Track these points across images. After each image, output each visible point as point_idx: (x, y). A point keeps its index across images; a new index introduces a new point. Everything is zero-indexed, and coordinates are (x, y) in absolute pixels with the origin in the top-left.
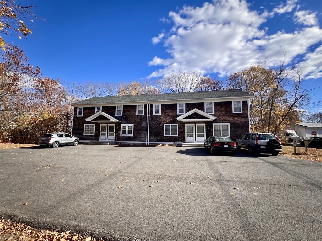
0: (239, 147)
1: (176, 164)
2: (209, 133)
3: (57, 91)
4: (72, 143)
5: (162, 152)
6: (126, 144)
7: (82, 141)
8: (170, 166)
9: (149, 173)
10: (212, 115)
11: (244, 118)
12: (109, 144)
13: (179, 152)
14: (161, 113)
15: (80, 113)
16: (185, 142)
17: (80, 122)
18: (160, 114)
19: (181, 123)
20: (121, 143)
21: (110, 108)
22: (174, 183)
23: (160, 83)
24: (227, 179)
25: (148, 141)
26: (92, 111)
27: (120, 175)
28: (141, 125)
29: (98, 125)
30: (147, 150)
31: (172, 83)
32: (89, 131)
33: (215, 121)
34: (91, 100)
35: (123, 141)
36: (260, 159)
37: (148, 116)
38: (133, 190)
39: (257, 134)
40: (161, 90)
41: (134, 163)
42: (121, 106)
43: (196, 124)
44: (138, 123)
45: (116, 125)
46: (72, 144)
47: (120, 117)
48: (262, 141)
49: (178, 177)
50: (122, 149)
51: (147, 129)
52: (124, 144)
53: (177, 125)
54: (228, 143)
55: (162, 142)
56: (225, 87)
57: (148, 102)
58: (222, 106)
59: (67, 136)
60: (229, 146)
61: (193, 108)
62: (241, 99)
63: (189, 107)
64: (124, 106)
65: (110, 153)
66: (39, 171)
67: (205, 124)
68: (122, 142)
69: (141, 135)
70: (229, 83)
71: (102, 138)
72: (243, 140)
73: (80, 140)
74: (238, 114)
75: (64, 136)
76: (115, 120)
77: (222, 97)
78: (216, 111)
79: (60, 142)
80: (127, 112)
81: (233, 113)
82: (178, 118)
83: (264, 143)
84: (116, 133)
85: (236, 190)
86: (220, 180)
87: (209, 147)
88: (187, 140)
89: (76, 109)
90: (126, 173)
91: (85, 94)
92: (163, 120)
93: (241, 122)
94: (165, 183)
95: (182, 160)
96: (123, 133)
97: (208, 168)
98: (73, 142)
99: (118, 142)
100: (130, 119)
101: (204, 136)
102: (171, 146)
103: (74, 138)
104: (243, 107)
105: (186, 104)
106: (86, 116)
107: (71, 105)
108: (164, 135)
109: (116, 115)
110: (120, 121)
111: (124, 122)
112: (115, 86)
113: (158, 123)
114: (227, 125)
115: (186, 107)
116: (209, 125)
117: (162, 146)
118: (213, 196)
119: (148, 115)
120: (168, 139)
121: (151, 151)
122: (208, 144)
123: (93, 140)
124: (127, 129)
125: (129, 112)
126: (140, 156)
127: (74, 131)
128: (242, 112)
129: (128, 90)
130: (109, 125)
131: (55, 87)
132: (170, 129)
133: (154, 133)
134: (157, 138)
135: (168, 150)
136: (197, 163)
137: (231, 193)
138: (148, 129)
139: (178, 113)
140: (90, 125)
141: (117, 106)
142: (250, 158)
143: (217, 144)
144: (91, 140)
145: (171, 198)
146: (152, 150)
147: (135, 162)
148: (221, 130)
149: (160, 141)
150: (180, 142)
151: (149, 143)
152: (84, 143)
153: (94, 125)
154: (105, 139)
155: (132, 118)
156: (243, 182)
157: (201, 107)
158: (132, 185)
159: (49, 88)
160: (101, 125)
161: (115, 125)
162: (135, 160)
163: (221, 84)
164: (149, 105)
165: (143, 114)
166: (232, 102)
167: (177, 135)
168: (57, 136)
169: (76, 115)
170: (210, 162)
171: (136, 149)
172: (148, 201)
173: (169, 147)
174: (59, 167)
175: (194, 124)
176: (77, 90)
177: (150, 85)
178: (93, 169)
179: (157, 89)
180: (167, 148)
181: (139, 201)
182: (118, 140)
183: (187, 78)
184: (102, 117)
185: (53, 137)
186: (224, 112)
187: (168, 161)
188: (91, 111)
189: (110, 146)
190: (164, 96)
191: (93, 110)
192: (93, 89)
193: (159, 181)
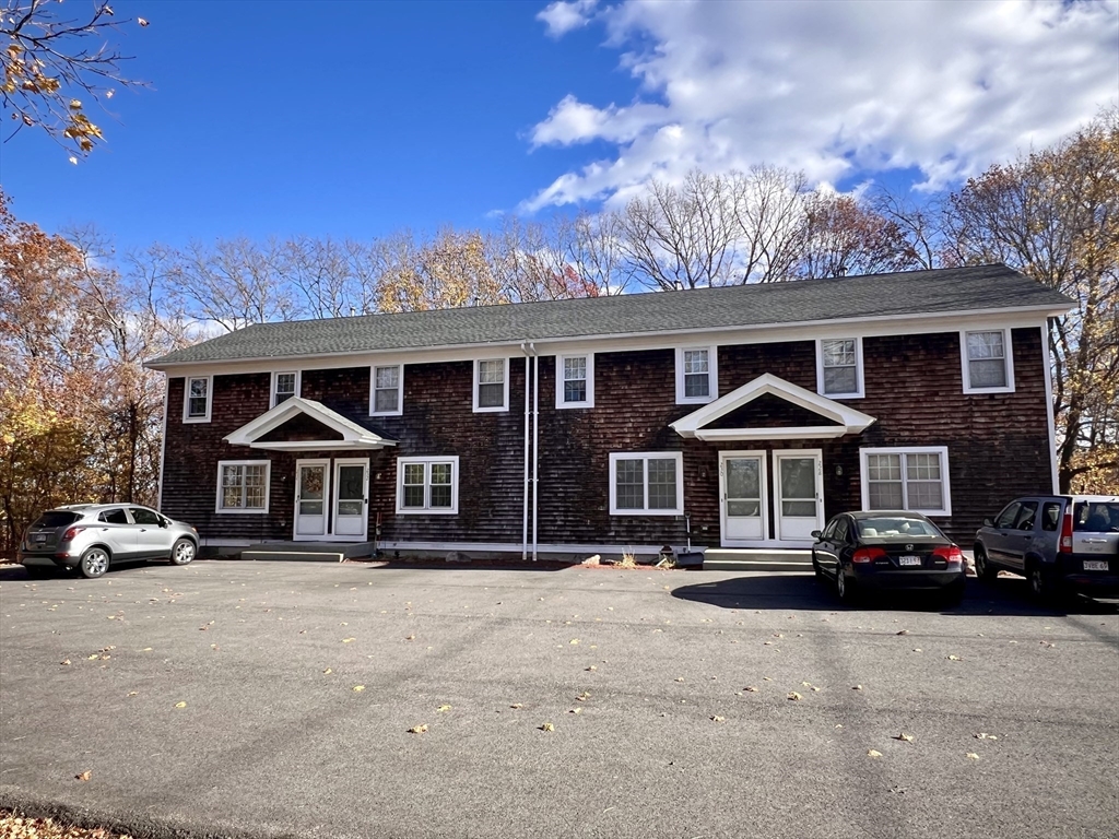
0: (988, 569)
1: (658, 644)
2: (842, 495)
3: (76, 293)
4: (168, 551)
5: (599, 591)
6: (422, 556)
7: (212, 543)
8: (631, 655)
9: (536, 679)
10: (852, 404)
11: (1022, 419)
12: (342, 556)
13: (684, 593)
14: (597, 397)
15: (198, 406)
16: (718, 545)
17: (197, 450)
18: (589, 402)
19: (697, 449)
20: (397, 552)
21: (340, 380)
22: (641, 717)
23: (588, 236)
24: (878, 704)
25: (530, 540)
26: (257, 396)
27: (412, 686)
28: (496, 460)
29: (284, 463)
30: (528, 584)
31: (652, 232)
32: (244, 492)
33: (874, 436)
34: (247, 337)
35: (409, 540)
36: (1076, 624)
37: (531, 416)
38: (472, 739)
39: (1070, 500)
40: (596, 271)
41: (469, 642)
42: (396, 367)
43: (775, 453)
44: (480, 452)
45: (371, 464)
46: (165, 559)
47: (389, 420)
48: (1093, 536)
49: (662, 696)
50: (406, 581)
51: (526, 480)
52: (416, 558)
53: (678, 456)
54: (919, 549)
55: (602, 543)
56: (939, 248)
57: (527, 345)
58: (907, 358)
59: (143, 518)
60: (928, 561)
61: (757, 373)
62: (1007, 319)
63: (738, 363)
64: (408, 368)
65: (355, 598)
66: (73, 670)
67: (819, 452)
68: (402, 545)
69: (496, 513)
70: (958, 224)
71: (306, 526)
72: (1005, 531)
73: (201, 537)
74: (992, 396)
75: (130, 519)
76: (370, 439)
77: (904, 310)
78: (879, 385)
79: (116, 550)
80: (426, 399)
81: (967, 390)
82: (682, 426)
83: (1098, 546)
84: (371, 502)
85: (898, 744)
86: (846, 709)
87: (834, 570)
88: (730, 535)
89: (176, 386)
90: (438, 679)
91: (213, 306)
92: (605, 434)
93: (1008, 437)
94: (603, 717)
95: (691, 629)
96: (407, 503)
97: (805, 663)
98: (169, 547)
99: (381, 545)
100: (440, 431)
101: (814, 514)
102: (649, 564)
103: (175, 530)
104: (1015, 360)
105: (722, 350)
106: (226, 420)
107: (154, 366)
108: (614, 511)
109: (372, 413)
110: (392, 443)
111: (411, 446)
112: (361, 258)
113: (580, 447)
114: (936, 456)
115: (722, 368)
116: (842, 455)
117: (602, 562)
118: (791, 763)
119: (531, 409)
120: (634, 531)
121: (549, 589)
122: (829, 555)
123: (261, 537)
124: (427, 483)
125: (436, 396)
126: (494, 612)
127: (170, 493)
128: (1011, 388)
129: (425, 277)
130: (337, 461)
131: (64, 273)
132: (642, 480)
133: (564, 499)
134: (577, 523)
135: (627, 582)
136: (760, 642)
137: (874, 753)
138: (530, 479)
139: (681, 398)
140: (249, 462)
141: (378, 370)
142: (1026, 618)
143: (868, 555)
144: (251, 537)
145: (624, 767)
146: (549, 584)
147: (473, 640)
148: (905, 480)
149: (591, 541)
150: (693, 544)
151: (536, 548)
152: (221, 552)
153: (268, 463)
154: (318, 530)
155: (453, 425)
156: (945, 716)
157: (800, 364)
158: (464, 722)
159: (39, 279)
160: (299, 462)
161: (367, 461)
162: (472, 626)
163: (919, 232)
164: (532, 359)
165: (506, 408)
166: (958, 333)
167: (679, 511)
168: (101, 520)
169: (180, 414)
170: (824, 638)
171: (472, 582)
172: (532, 772)
173: (636, 572)
174: (150, 658)
175: (763, 453)
176: (171, 283)
177: (537, 248)
178: (294, 664)
179: (574, 265)
180: (625, 574)
181: (499, 774)
182: (385, 537)
183: (731, 203)
184: (302, 426)
185: (84, 528)
186: (916, 388)
187: (623, 633)
188: (248, 394)
189: (345, 568)
190: (610, 310)
191: (261, 387)
192: (248, 280)
193: (577, 711)
